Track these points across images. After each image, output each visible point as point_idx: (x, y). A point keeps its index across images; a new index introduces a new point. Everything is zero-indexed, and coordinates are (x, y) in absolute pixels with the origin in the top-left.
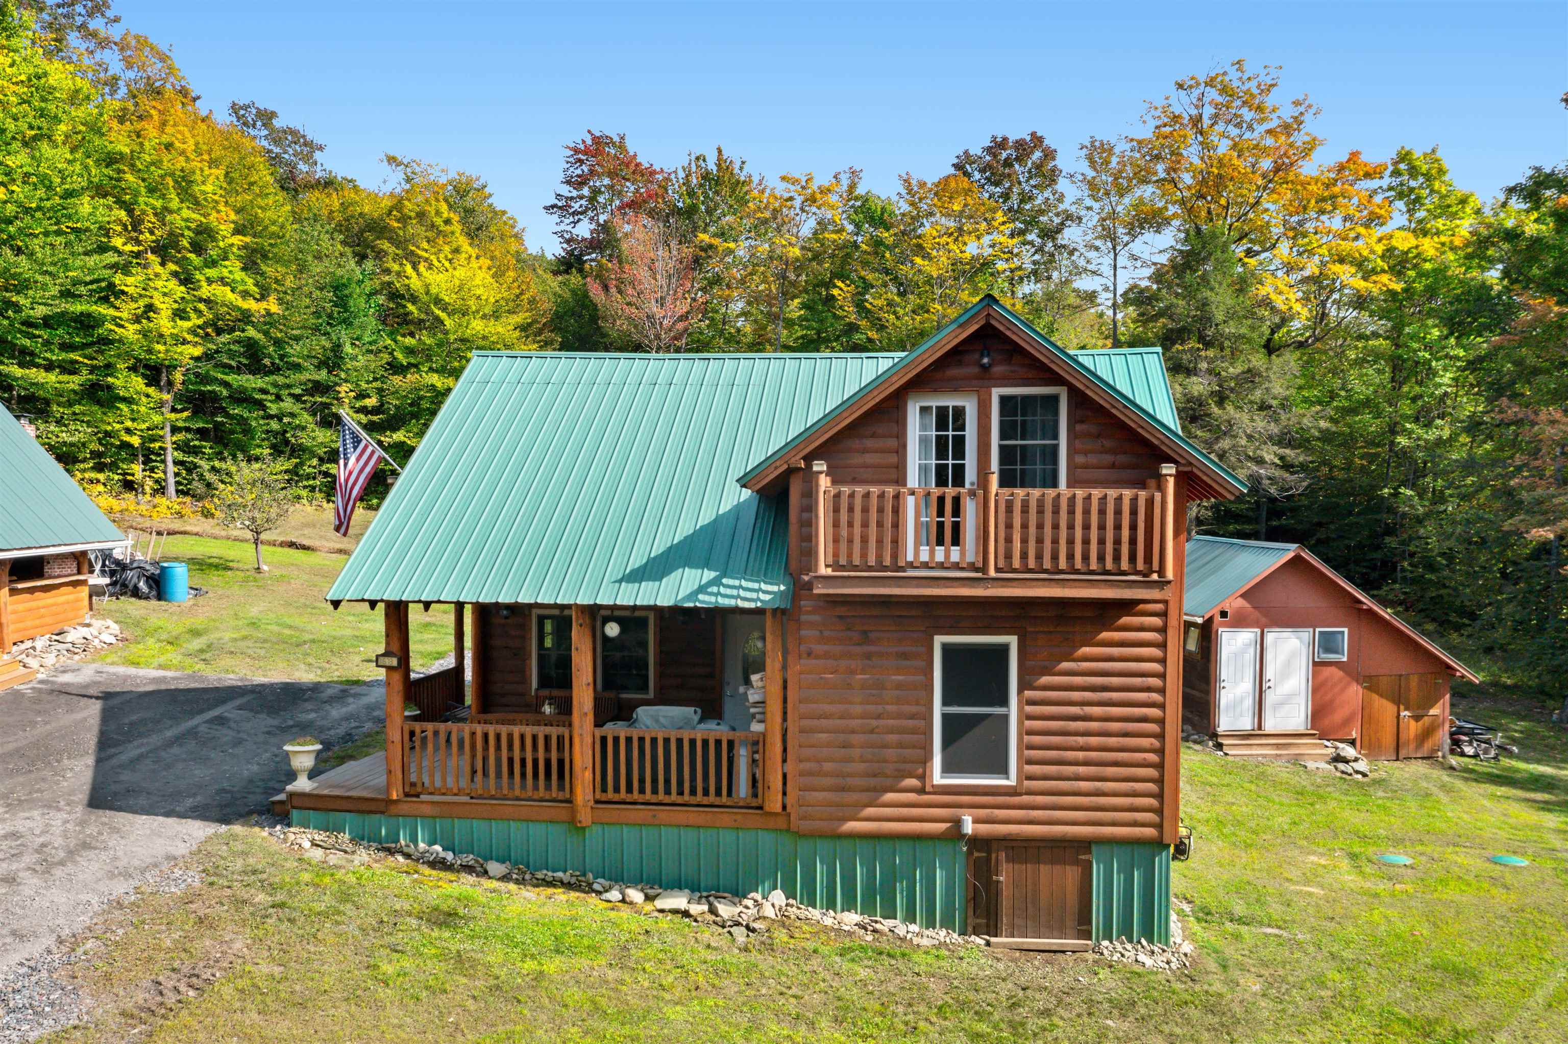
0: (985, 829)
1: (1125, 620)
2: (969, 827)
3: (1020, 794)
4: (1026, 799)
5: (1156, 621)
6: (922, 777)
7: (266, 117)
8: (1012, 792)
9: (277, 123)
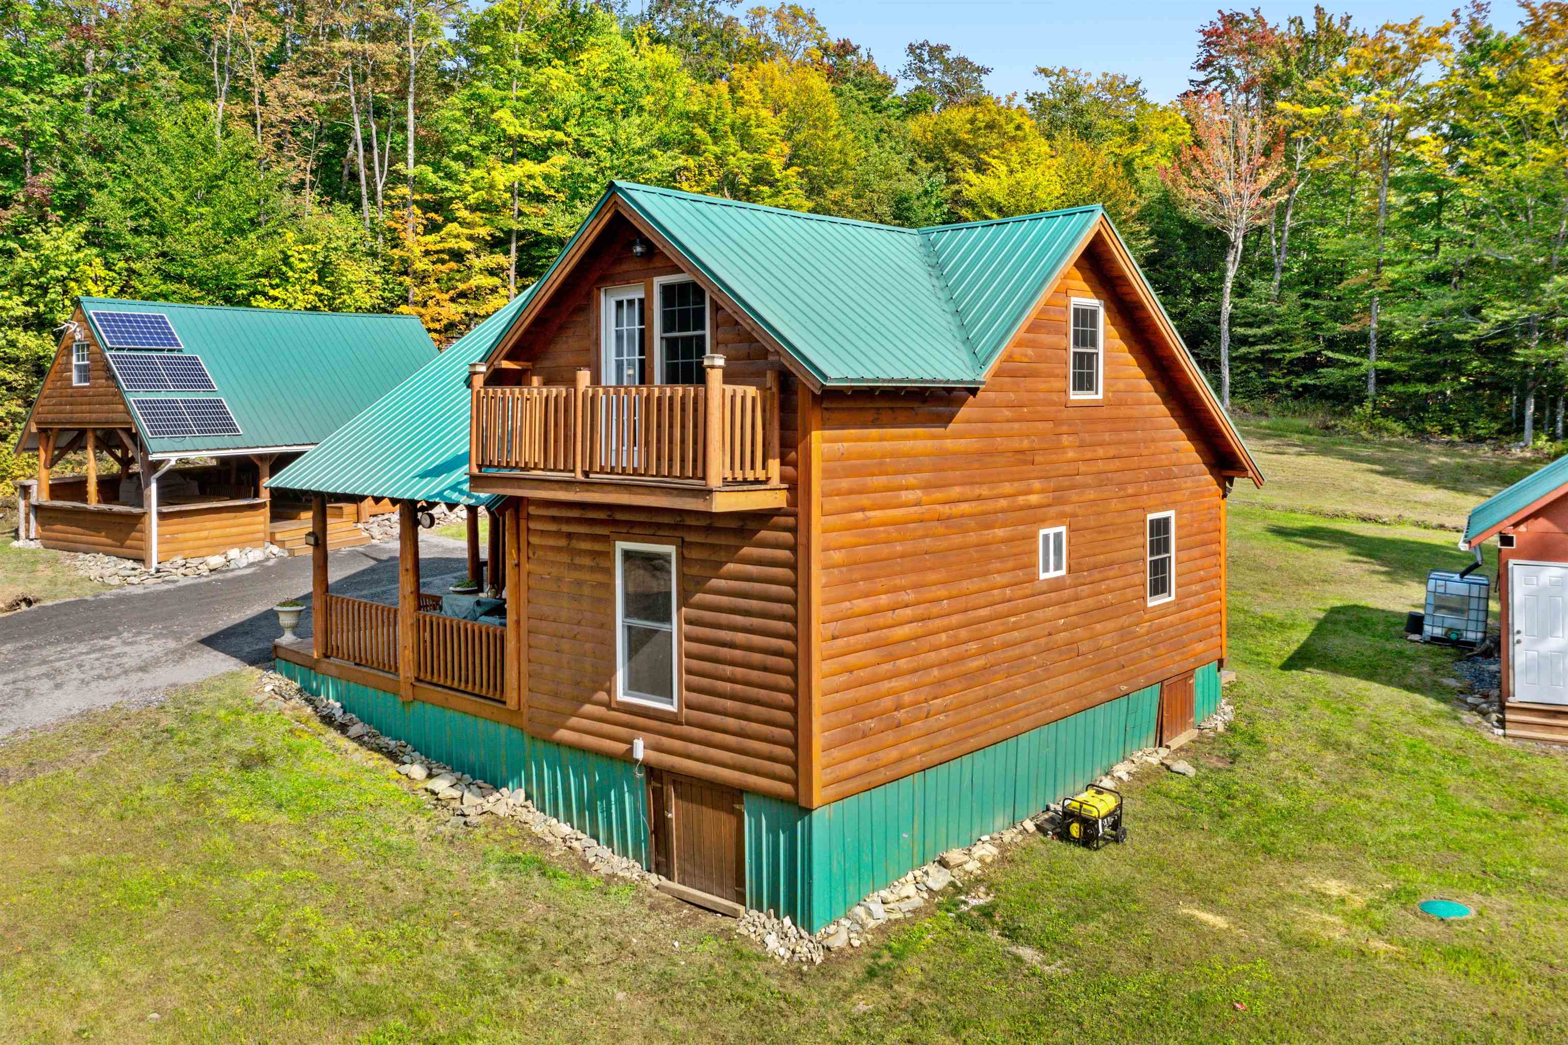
0: (656, 757)
1: (764, 534)
2: (640, 752)
3: (680, 724)
4: (686, 729)
5: (787, 536)
6: (610, 691)
7: (937, 52)
8: (673, 719)
9: (949, 55)
